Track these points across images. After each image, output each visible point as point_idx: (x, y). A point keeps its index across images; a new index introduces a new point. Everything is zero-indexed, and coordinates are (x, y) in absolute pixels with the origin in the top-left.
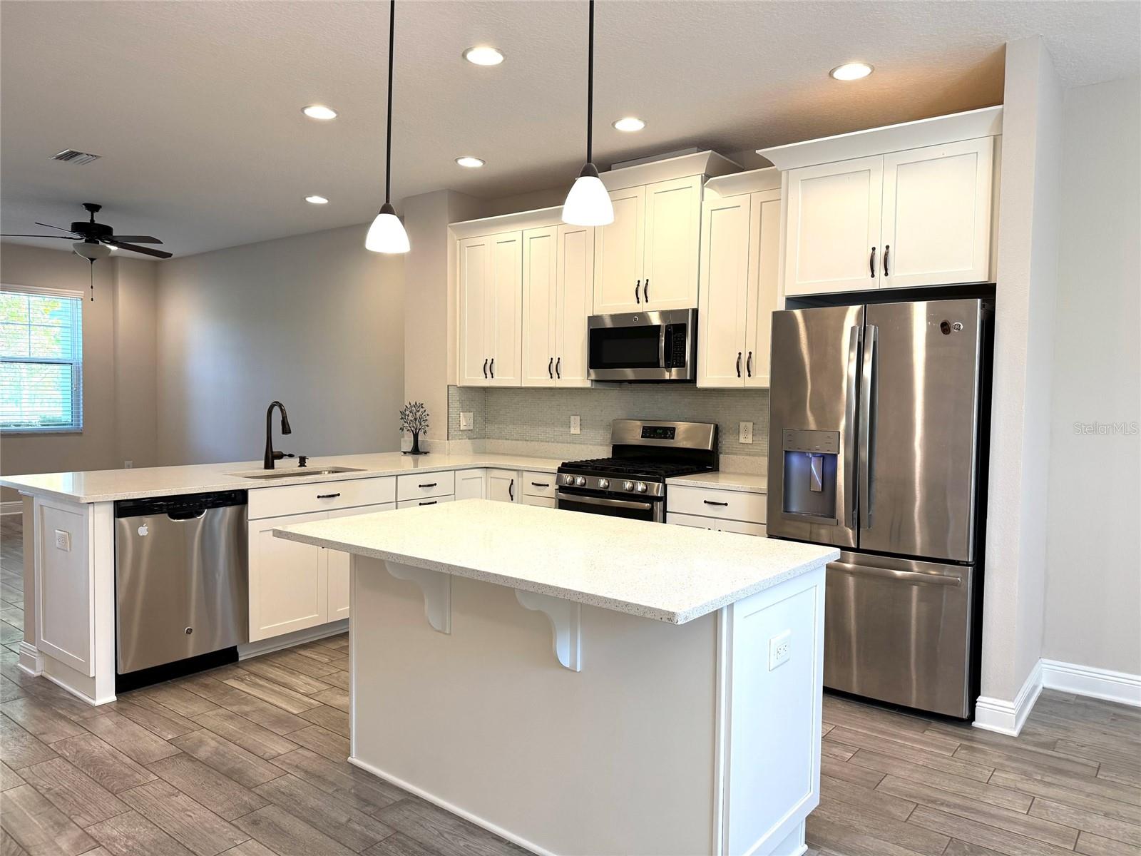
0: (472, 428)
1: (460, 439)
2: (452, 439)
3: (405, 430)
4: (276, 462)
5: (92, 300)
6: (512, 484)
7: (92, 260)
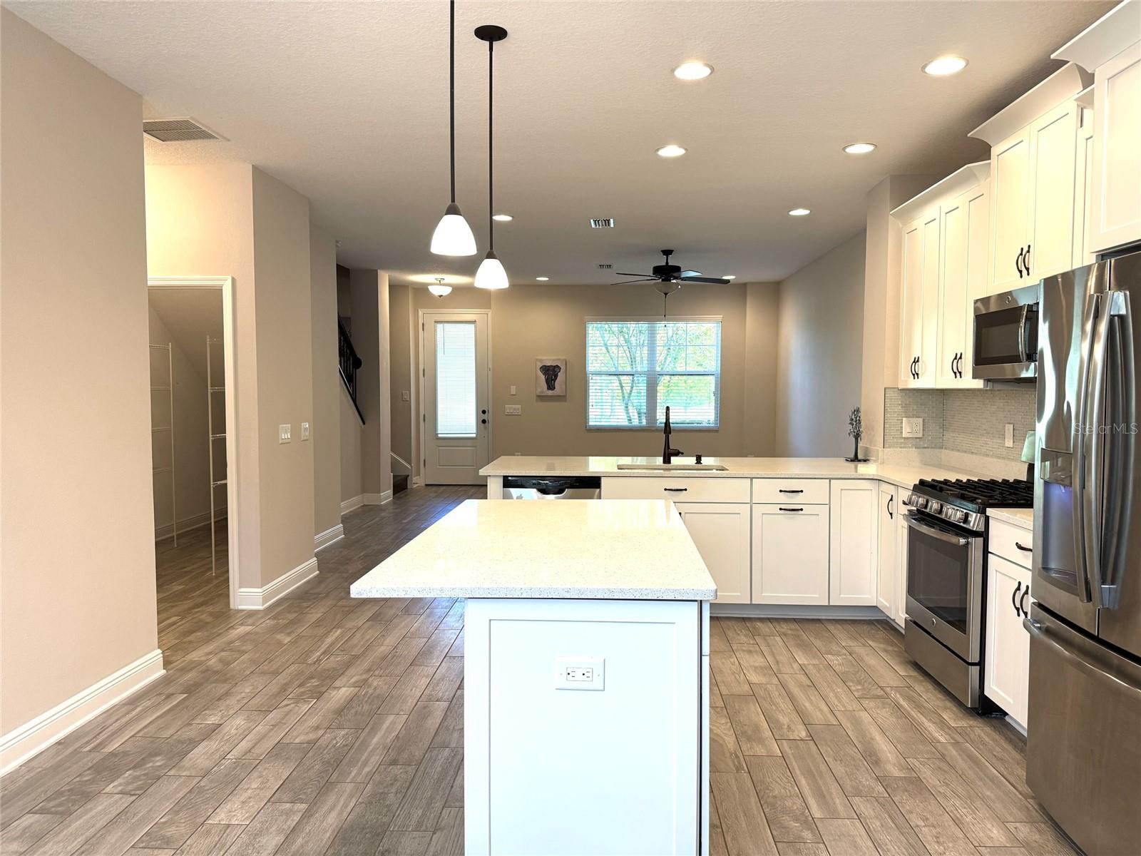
0: (921, 436)
1: (901, 448)
2: (889, 447)
4: (673, 459)
6: (891, 500)
7: (666, 294)
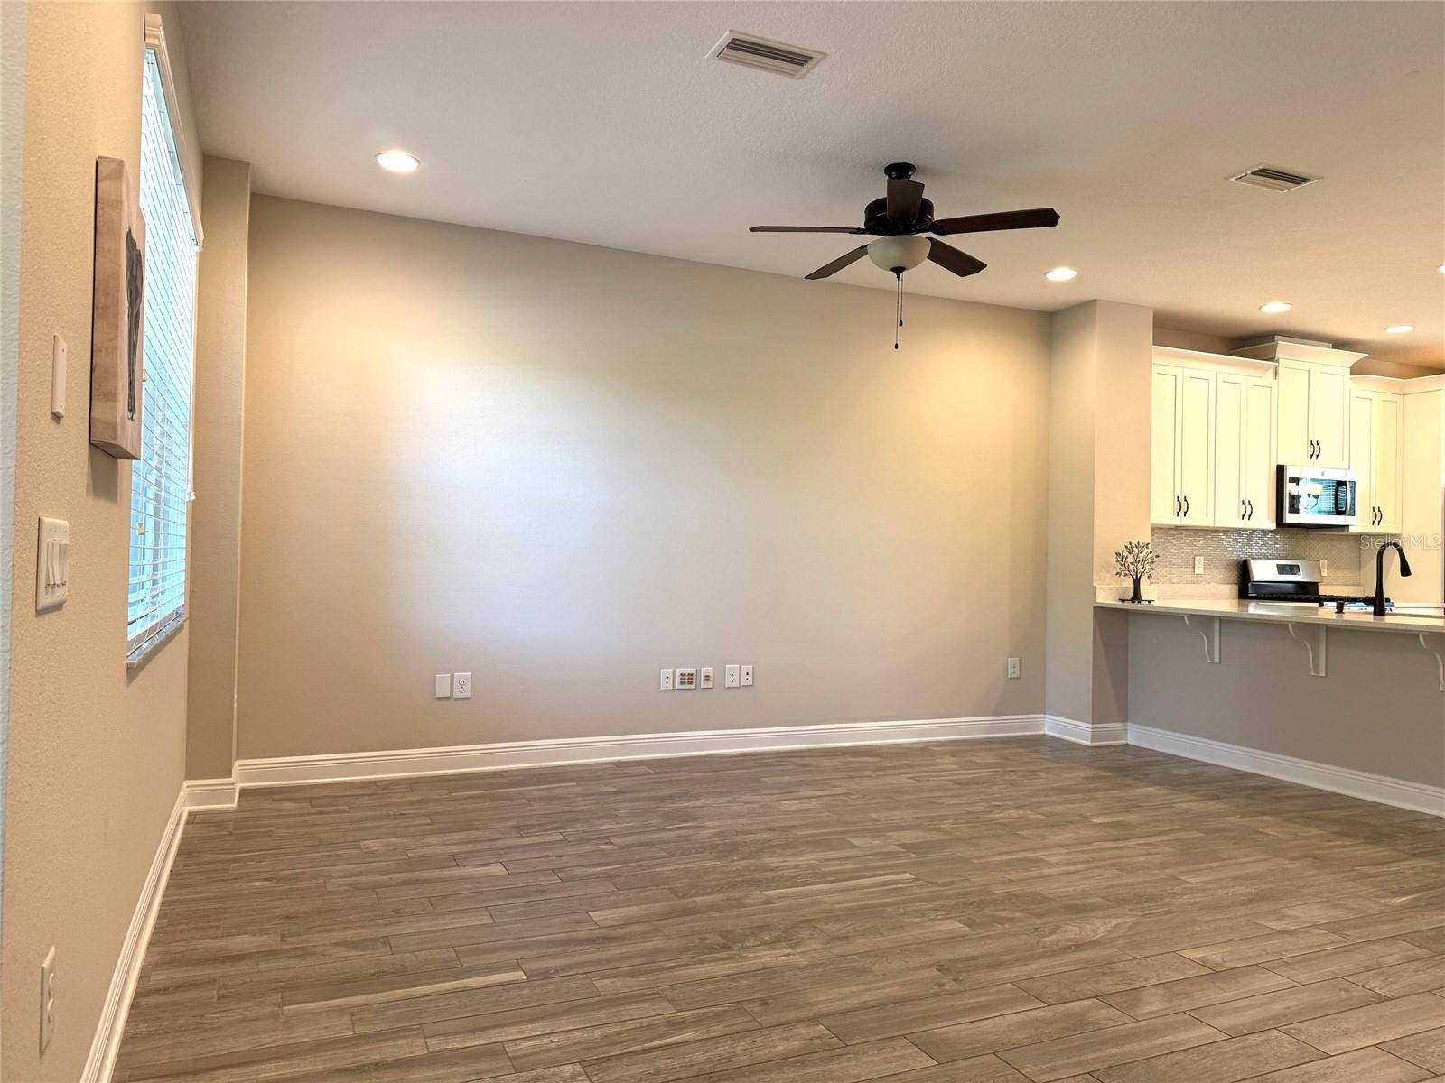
3: (1123, 574)
5: (896, 347)
